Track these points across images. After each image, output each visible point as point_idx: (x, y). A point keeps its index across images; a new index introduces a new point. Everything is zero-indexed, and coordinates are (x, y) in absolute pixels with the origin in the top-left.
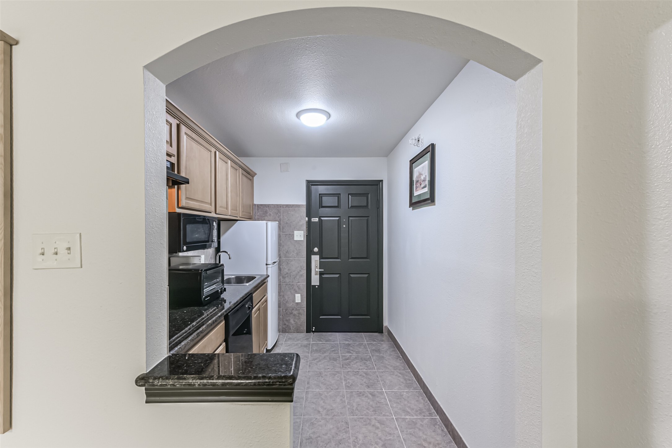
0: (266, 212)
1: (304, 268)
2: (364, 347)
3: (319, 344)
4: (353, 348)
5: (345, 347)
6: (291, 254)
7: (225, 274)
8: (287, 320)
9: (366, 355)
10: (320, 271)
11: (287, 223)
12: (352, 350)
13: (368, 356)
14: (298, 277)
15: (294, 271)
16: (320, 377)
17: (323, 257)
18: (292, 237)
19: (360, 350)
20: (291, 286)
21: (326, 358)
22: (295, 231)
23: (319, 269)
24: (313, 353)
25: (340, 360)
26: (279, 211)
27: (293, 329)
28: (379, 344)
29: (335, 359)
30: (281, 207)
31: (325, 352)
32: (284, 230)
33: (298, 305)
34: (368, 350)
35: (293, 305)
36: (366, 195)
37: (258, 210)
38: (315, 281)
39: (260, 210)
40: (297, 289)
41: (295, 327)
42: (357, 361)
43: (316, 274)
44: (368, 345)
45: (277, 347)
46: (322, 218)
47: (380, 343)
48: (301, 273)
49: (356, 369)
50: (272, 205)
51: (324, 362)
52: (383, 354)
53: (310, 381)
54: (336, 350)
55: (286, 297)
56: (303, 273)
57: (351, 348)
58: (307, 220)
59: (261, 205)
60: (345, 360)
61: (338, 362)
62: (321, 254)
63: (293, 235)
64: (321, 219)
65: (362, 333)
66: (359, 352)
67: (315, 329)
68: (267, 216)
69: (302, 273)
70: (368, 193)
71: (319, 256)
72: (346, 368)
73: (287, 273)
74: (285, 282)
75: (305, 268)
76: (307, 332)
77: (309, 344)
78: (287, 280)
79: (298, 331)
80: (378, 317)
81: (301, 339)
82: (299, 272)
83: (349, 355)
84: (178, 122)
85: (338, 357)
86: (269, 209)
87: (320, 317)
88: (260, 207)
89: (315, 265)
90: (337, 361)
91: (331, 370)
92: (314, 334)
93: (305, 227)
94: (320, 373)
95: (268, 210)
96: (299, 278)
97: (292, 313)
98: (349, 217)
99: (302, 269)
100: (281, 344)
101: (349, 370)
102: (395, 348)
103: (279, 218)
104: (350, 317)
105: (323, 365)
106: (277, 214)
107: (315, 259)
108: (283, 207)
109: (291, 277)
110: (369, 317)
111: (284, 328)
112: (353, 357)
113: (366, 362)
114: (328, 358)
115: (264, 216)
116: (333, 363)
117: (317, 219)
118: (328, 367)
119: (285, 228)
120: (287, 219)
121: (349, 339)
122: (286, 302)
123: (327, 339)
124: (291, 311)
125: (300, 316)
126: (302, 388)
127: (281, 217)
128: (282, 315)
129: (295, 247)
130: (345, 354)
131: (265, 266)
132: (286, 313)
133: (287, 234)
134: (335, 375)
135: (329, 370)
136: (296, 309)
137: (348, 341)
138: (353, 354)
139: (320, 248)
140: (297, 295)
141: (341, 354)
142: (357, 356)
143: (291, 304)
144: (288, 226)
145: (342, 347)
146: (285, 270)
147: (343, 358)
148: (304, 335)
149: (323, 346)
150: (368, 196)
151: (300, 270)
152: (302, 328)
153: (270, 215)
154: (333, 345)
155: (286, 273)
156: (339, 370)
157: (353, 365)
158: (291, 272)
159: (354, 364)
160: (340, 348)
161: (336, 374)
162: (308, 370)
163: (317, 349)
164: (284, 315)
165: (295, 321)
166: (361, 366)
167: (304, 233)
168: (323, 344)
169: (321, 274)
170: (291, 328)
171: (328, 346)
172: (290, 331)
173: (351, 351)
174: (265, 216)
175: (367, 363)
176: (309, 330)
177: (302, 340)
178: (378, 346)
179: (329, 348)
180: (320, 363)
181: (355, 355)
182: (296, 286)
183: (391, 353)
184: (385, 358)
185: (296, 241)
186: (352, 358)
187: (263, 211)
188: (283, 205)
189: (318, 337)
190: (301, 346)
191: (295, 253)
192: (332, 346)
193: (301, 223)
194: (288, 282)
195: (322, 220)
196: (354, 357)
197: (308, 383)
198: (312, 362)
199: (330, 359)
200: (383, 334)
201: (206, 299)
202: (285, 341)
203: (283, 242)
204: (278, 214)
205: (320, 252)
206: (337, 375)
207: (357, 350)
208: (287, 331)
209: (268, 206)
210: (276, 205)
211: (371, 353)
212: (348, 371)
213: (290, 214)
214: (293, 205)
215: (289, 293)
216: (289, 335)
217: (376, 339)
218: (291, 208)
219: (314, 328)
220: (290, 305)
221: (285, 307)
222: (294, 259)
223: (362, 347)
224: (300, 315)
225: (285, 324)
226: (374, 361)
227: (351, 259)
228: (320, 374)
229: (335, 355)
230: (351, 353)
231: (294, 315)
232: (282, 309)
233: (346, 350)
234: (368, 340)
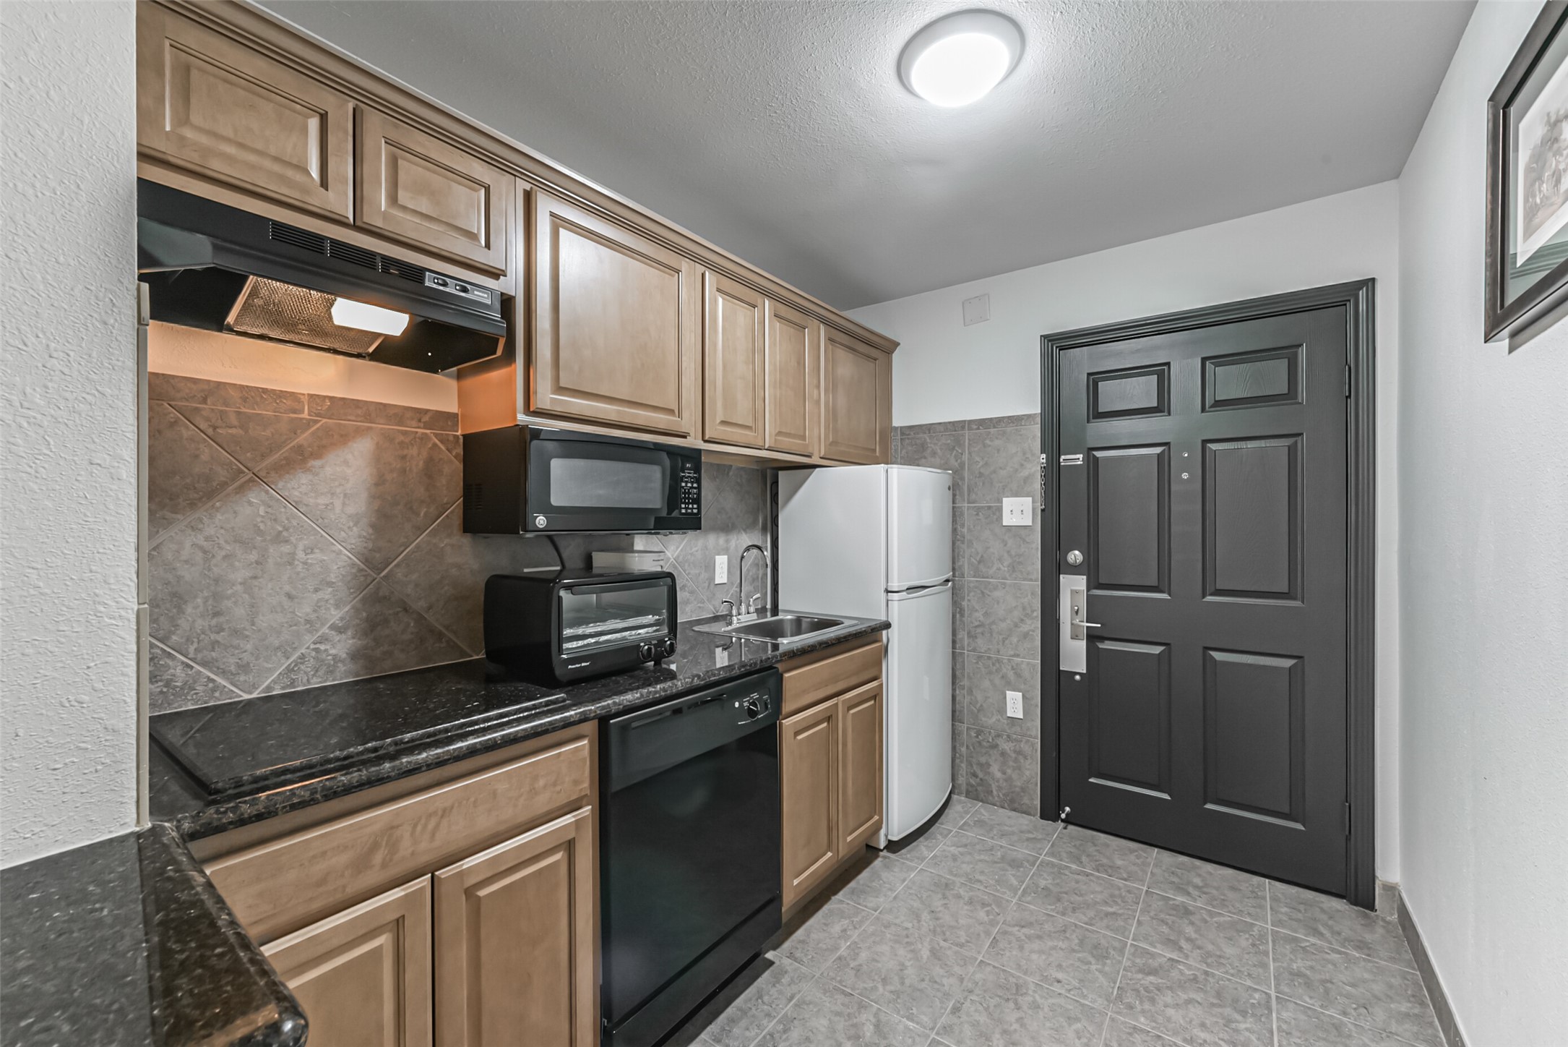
0: (923, 447)
1: (1035, 614)
2: (1253, 945)
3: (1067, 872)
4: (1196, 932)
5: (1162, 916)
6: (994, 568)
7: (780, 608)
8: (981, 765)
9: (1249, 983)
10: (1087, 627)
11: (981, 475)
12: (1189, 940)
13: (1257, 996)
14: (1015, 640)
15: (1001, 620)
16: (1011, 1005)
17: (1102, 581)
18: (995, 517)
19: (1229, 951)
20: (993, 664)
21: (1068, 935)
22: (1004, 499)
23: (1087, 622)
24: (1029, 899)
25: (1120, 962)
26: (958, 442)
27: (999, 796)
28: (1335, 956)
29: (1100, 953)
30: (963, 428)
31: (1074, 910)
32: (973, 496)
33: (1013, 725)
34: (1264, 966)
35: (999, 721)
36: (1288, 352)
37: (902, 444)
38: (1075, 656)
39: (907, 441)
40: (1011, 675)
41: (1004, 792)
42: (1193, 995)
43: (1075, 637)
44: (1274, 941)
45: (927, 839)
46: (1098, 454)
47: (1339, 952)
48: (1025, 628)
49: (1175, 1033)
50: (940, 423)
51: (1054, 948)
52: (1345, 1014)
53: (967, 1004)
54: (1121, 915)
55: (980, 697)
56: (1032, 628)
57: (1189, 930)
58: (1044, 461)
59: (911, 427)
60: (1141, 971)
61: (1107, 969)
62: (1091, 569)
63: (1000, 509)
64: (1094, 455)
65: (1267, 880)
66: (1220, 957)
67: (1067, 815)
68: (925, 458)
69: (1026, 630)
70: (1296, 343)
71: (1085, 577)
72: (1131, 1007)
73: (982, 625)
74: (974, 650)
75: (1038, 613)
76: (1044, 816)
77: (1031, 858)
78: (981, 643)
79: (1013, 804)
80: (1348, 839)
81: (1013, 833)
82: (1016, 626)
83: (1169, 955)
84: (528, 186)
85: (1114, 949)
86: (931, 437)
87: (1090, 780)
88: (909, 435)
89: (1072, 608)
90: (1104, 964)
91: (1063, 992)
92: (1065, 828)
93: (1037, 485)
94: (1018, 987)
95: (928, 440)
96: (1018, 642)
97: (996, 746)
98: (1205, 442)
99: (1027, 615)
100: (945, 832)
101: (1142, 1022)
102: (1422, 1004)
103: (959, 461)
104: (1209, 806)
105: (1044, 957)
106: (953, 448)
107: (1073, 587)
108: (970, 429)
109: (992, 635)
110: (1300, 827)
111: (972, 786)
112: (1181, 972)
113: (1239, 1017)
114: (1074, 936)
115: (917, 459)
116: (1086, 967)
117: (1080, 456)
118: (1060, 976)
119: (976, 490)
120: (981, 464)
121: (1196, 887)
122: (979, 711)
123: (1105, 861)
124: (993, 739)
125: (1022, 761)
126: (925, 1019)
127: (966, 457)
128: (967, 747)
129: (1005, 545)
130: (1152, 944)
131: (883, 595)
132: (979, 743)
133: (983, 507)
134: (1071, 1020)
135: (1057, 988)
136: (1008, 736)
137: (1189, 894)
138: (1187, 957)
139: (1089, 553)
140: (1009, 694)
141: (1133, 940)
142: (1206, 973)
143: (994, 720)
144: (983, 484)
145: (1152, 914)
146: (977, 614)
147: (1138, 961)
148: (1031, 822)
149: (1077, 882)
150: (1296, 355)
151: (1022, 617)
152: (1026, 800)
153: (934, 454)
154: (1117, 892)
155: (977, 623)
156: (1099, 1003)
157: (1166, 1006)
158: (993, 623)
159: (1177, 1006)
160: (1143, 911)
161: (1078, 1020)
162: (980, 958)
163: (1051, 887)
164: (971, 748)
165: (1004, 773)
166: (1203, 1025)
167: (1033, 502)
168: (1079, 877)
169: (1092, 637)
170: (992, 792)
171: (1098, 889)
172: (991, 798)
173: (1183, 943)
174: (921, 458)
175: (1242, 1026)
176: (1049, 812)
177: (1015, 838)
178: (1329, 961)
179: (1099, 898)
180: (1036, 945)
181: (1194, 963)
182: (1010, 668)
183: (1394, 1027)
184: (1349, 1036)
185: (1009, 528)
186: (1174, 974)
187: (916, 444)
188: (970, 422)
189: (1075, 846)
190: (1003, 858)
191: (1005, 564)
192: (1112, 896)
193: (1025, 473)
194: (986, 652)
195: (1096, 459)
196: (1187, 972)
197: (956, 1010)
198: (1010, 929)
199: (1081, 942)
200: (1373, 914)
201: (570, 667)
202: (960, 828)
203: (969, 530)
204: (957, 448)
205: (1089, 566)
206: (1078, 1026)
207: (1210, 947)
208: (982, 795)
209: (929, 428)
210: (950, 423)
211: (1277, 985)
212: (1135, 1028)
213: (990, 446)
214: (1000, 420)
215: (986, 683)
216: (982, 810)
217: (1325, 925)
218: (994, 427)
219: (1068, 809)
220: (991, 720)
221: (974, 724)
222: (1004, 584)
223: (1244, 943)
224: (1021, 759)
225: (975, 775)
226: (1279, 1028)
227: (1211, 595)
228: (1017, 989)
229: (1109, 933)
230: (1180, 949)
231: (1003, 754)
232: (968, 728)
233: (1165, 929)
234: (1285, 918)
